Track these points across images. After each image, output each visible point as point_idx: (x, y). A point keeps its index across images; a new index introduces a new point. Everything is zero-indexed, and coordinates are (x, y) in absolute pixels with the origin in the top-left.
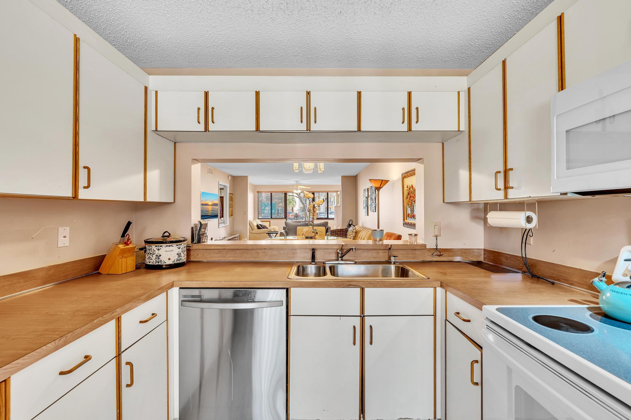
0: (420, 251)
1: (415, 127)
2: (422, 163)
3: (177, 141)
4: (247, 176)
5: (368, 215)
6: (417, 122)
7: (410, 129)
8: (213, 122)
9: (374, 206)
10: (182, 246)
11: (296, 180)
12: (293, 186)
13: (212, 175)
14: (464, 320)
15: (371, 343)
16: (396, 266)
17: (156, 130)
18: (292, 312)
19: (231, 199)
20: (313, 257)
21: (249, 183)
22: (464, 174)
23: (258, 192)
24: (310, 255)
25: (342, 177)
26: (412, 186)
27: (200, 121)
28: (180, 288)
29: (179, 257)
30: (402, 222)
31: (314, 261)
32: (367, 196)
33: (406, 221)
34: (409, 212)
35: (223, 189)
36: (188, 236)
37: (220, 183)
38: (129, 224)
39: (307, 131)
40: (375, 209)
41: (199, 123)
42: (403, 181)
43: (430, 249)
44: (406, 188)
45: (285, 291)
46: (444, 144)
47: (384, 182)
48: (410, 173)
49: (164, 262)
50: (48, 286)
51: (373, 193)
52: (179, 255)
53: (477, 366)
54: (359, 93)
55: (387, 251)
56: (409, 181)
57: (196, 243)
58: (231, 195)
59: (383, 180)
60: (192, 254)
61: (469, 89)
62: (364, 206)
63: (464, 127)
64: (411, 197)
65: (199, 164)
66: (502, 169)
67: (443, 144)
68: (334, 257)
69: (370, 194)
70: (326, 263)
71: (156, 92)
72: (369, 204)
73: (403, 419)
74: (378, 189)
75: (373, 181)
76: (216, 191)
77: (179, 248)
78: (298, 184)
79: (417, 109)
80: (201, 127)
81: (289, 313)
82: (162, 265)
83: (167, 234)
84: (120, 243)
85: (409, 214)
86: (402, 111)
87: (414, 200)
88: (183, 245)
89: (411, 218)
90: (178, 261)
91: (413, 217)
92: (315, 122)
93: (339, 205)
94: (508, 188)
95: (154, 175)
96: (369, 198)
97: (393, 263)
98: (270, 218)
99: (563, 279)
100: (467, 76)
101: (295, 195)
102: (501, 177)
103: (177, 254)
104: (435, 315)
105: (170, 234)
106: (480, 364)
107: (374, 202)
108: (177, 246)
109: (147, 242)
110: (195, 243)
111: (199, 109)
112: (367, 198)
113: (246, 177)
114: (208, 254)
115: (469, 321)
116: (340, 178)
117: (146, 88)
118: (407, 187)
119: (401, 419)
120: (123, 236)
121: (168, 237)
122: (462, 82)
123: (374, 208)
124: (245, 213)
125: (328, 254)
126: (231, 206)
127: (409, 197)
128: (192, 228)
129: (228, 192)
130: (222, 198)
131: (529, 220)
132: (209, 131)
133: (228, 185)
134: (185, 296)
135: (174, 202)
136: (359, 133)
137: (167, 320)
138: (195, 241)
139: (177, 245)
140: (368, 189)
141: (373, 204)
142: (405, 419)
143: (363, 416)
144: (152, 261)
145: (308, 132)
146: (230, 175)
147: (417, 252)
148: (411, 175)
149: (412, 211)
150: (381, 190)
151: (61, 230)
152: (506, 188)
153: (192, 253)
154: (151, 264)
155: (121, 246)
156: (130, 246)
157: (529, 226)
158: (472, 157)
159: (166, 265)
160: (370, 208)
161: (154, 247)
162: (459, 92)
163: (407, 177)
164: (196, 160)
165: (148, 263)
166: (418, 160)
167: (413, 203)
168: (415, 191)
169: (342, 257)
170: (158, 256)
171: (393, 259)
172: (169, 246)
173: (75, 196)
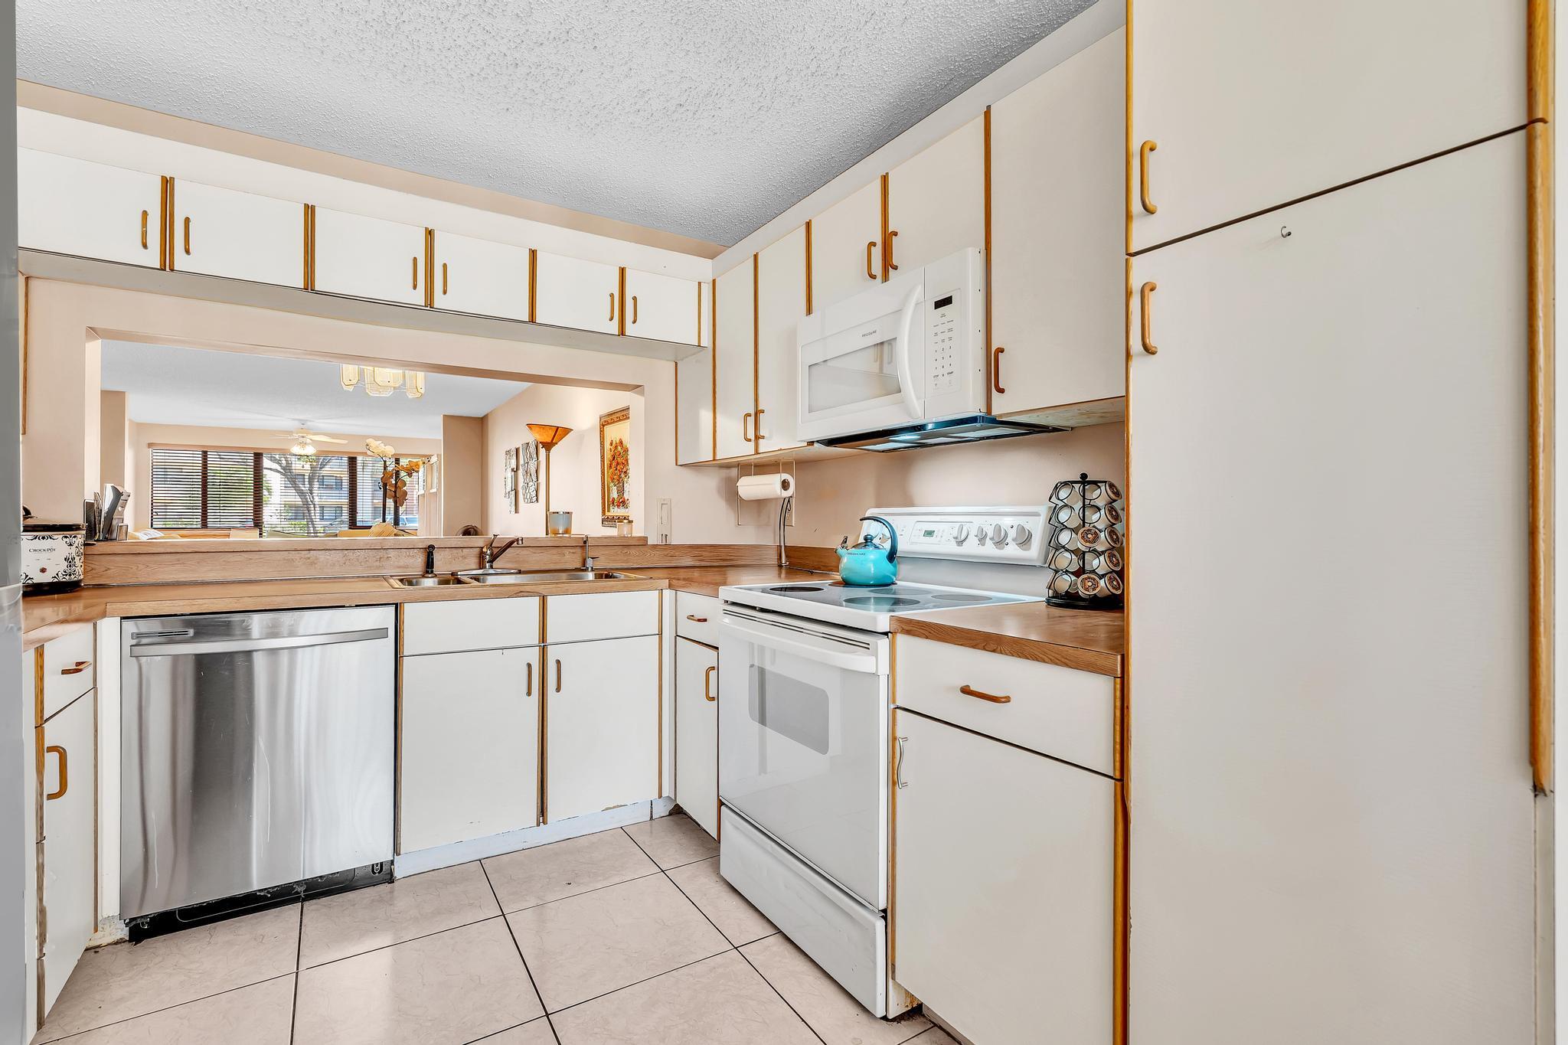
0: (637, 548)
1: (630, 329)
2: (642, 393)
4: (124, 392)
5: (516, 511)
6: (634, 322)
7: (622, 333)
9: (533, 488)
10: (78, 540)
11: (301, 417)
12: (290, 433)
14: (699, 620)
15: (558, 689)
16: (595, 574)
18: (407, 649)
20: (429, 565)
22: (706, 416)
24: (420, 560)
25: (448, 419)
26: (621, 442)
27: (149, 244)
28: (122, 618)
29: (70, 566)
30: (600, 517)
31: (432, 572)
32: (514, 466)
33: (607, 514)
34: (614, 495)
39: (425, 306)
40: (537, 495)
41: (145, 246)
42: (602, 432)
43: (655, 546)
44: (607, 446)
45: (393, 608)
46: (678, 365)
47: (560, 432)
48: (618, 415)
49: (27, 576)
51: (531, 457)
52: (70, 562)
53: (713, 674)
54: (533, 251)
55: (579, 550)
56: (614, 432)
57: (102, 541)
59: (558, 428)
60: (89, 568)
61: (714, 281)
62: (507, 491)
63: (706, 341)
64: (618, 464)
65: (99, 342)
66: (752, 412)
67: (676, 364)
68: (473, 562)
69: (521, 462)
70: (459, 573)
72: (521, 483)
73: (610, 808)
74: (548, 446)
75: (537, 429)
77: (71, 545)
78: (305, 430)
79: (635, 299)
80: (153, 259)
81: (400, 652)
85: (614, 499)
86: (609, 298)
87: (624, 470)
88: (80, 539)
89: (618, 506)
90: (67, 577)
91: (623, 503)
92: (445, 292)
93: (434, 490)
94: (759, 438)
96: (521, 472)
97: (590, 569)
98: (199, 526)
99: (823, 566)
100: (712, 258)
102: (751, 420)
103: (65, 559)
104: (660, 634)
106: (716, 670)
107: (535, 479)
108: (65, 540)
112: (515, 471)
115: (705, 620)
118: (611, 444)
119: (607, 809)
122: (704, 268)
123: (534, 494)
125: (461, 559)
127: (614, 464)
128: (90, 502)
131: (785, 485)
132: (172, 270)
136: (531, 326)
137: (95, 687)
138: (98, 534)
139: (66, 537)
140: (517, 450)
141: (531, 484)
142: (614, 807)
143: (543, 819)
145: (428, 308)
147: (633, 551)
148: (620, 420)
149: (621, 491)
150: (553, 450)
152: (757, 437)
153: (89, 564)
157: (786, 494)
158: (717, 390)
160: (524, 495)
162: (700, 283)
163: (611, 423)
164: (93, 332)
166: (635, 388)
167: (623, 476)
168: (626, 451)
169: (491, 561)
171: (590, 563)
172: (43, 538)
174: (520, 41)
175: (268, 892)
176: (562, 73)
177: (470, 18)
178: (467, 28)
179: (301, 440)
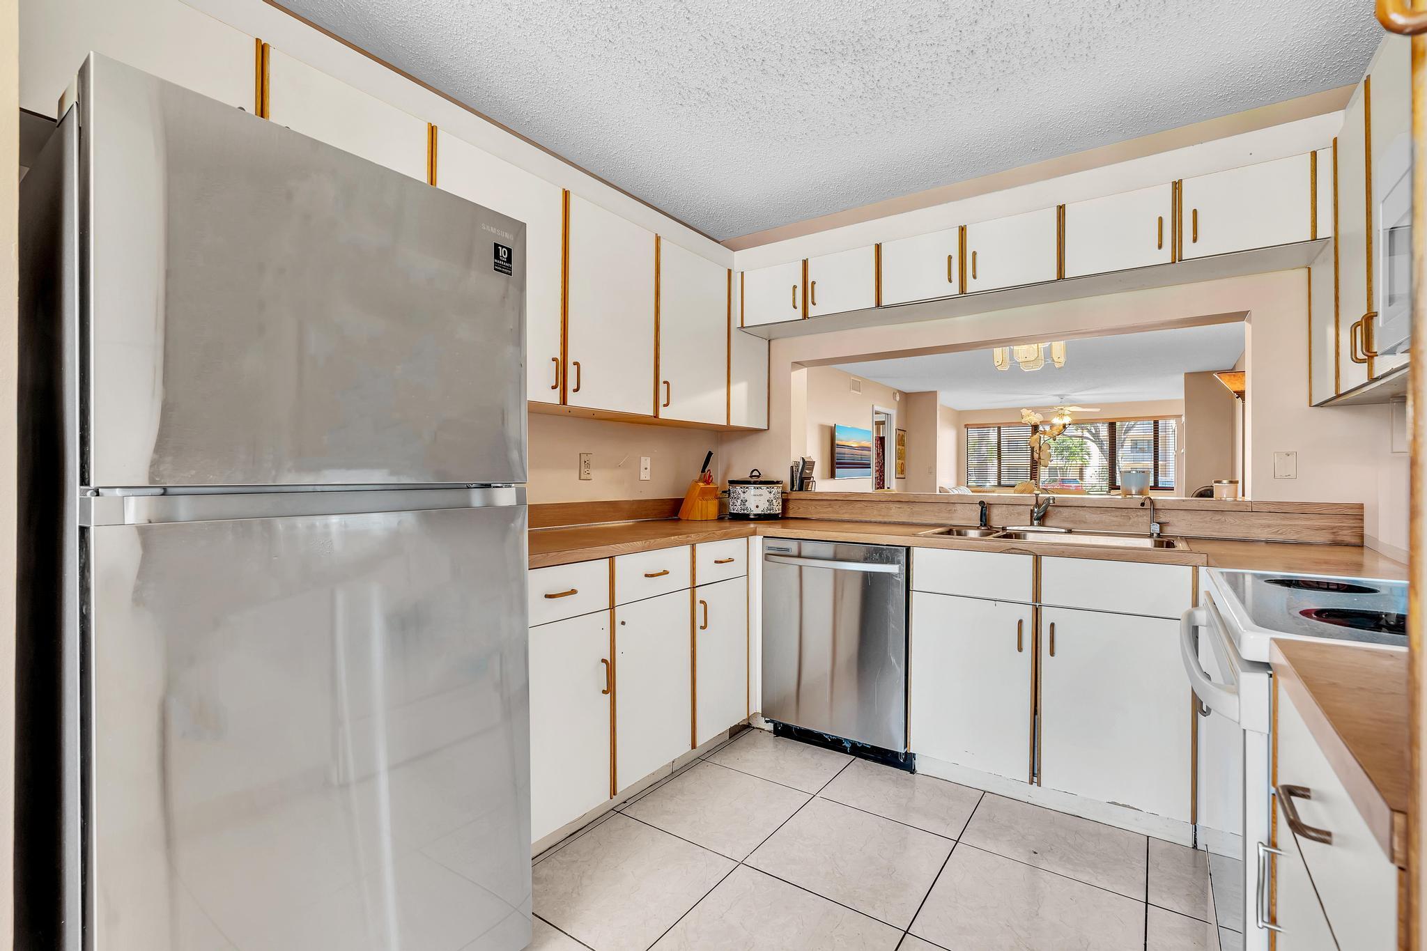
1: (1189, 251)
2: (1250, 321)
3: (771, 338)
4: (936, 392)
8: (814, 304)
10: (774, 490)
11: (1061, 393)
12: (1052, 407)
13: (858, 393)
16: (1158, 540)
17: (742, 327)
18: (915, 585)
19: (901, 441)
20: (983, 518)
21: (941, 405)
22: (1331, 333)
23: (966, 425)
25: (1189, 376)
27: (797, 305)
28: (764, 537)
29: (771, 505)
31: (984, 526)
35: (883, 423)
36: (786, 478)
37: (877, 408)
38: (710, 454)
39: (960, 294)
41: (795, 307)
46: (1311, 271)
49: (751, 510)
50: (630, 522)
52: (771, 503)
54: (1061, 207)
58: (901, 433)
60: (791, 507)
61: (1334, 143)
65: (805, 370)
67: (1309, 269)
70: (1008, 528)
71: (742, 273)
76: (868, 426)
77: (771, 493)
80: (798, 314)
81: (911, 586)
82: (749, 515)
83: (755, 473)
84: (700, 480)
88: (776, 490)
90: (769, 510)
93: (1183, 450)
94: (1373, 356)
95: (740, 390)
97: (1155, 535)
101: (1087, 434)
102: (1361, 331)
103: (768, 501)
105: (760, 474)
108: (768, 490)
109: (732, 482)
110: (796, 490)
111: (795, 287)
113: (934, 394)
114: (813, 508)
116: (1181, 379)
117: (730, 271)
120: (703, 471)
121: (758, 477)
124: (932, 470)
126: (900, 456)
128: (792, 467)
129: (894, 427)
130: (881, 441)
132: (808, 318)
133: (893, 412)
134: (770, 548)
135: (769, 429)
136: (1061, 283)
137: (747, 575)
138: (796, 487)
139: (768, 488)
143: (1037, 780)
144: (736, 508)
145: (964, 295)
146: (899, 391)
147: (1230, 519)
151: (643, 459)
152: (1370, 356)
153: (791, 505)
154: (735, 512)
155: (702, 485)
156: (711, 486)
158: (1339, 294)
159: (755, 515)
161: (739, 489)
162: (1314, 154)
164: (798, 364)
165: (732, 511)
169: (1038, 519)
170: (744, 502)
171: (1155, 528)
172: (757, 488)
173: (656, 416)
174: (959, 33)
175: (829, 737)
176: (1013, 30)
177: (913, 45)
178: (917, 53)
179: (1060, 412)
